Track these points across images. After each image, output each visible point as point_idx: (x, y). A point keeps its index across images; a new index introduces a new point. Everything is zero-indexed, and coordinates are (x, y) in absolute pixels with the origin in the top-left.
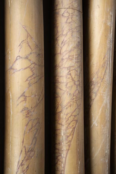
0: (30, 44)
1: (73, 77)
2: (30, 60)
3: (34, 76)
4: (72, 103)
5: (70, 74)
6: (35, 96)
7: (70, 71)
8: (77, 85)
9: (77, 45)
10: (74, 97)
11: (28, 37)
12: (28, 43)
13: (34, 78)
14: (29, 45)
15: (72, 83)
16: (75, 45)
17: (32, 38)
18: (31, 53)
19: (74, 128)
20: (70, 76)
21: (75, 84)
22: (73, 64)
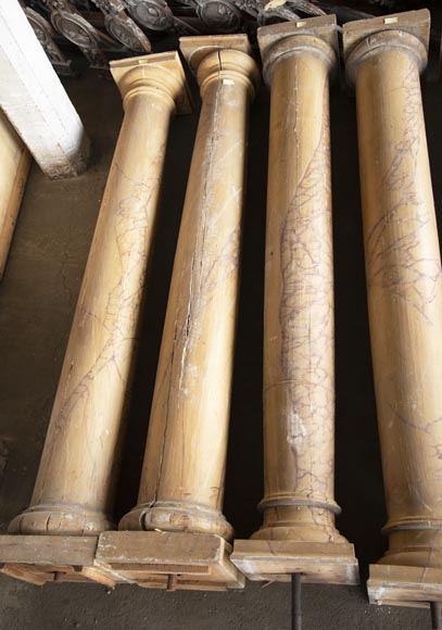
0: (417, 296)
1: (307, 256)
2: (416, 271)
3: (405, 248)
4: (311, 215)
5: (313, 262)
6: (401, 220)
7: (314, 267)
8: (298, 241)
9: (298, 313)
10: (305, 223)
11: (423, 307)
12: (422, 297)
13: (404, 245)
14: (420, 294)
15: (309, 246)
16: (302, 312)
17: (415, 306)
18: (415, 281)
19: (305, 177)
20: (315, 259)
21: (304, 245)
22: (307, 278)
